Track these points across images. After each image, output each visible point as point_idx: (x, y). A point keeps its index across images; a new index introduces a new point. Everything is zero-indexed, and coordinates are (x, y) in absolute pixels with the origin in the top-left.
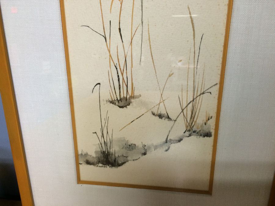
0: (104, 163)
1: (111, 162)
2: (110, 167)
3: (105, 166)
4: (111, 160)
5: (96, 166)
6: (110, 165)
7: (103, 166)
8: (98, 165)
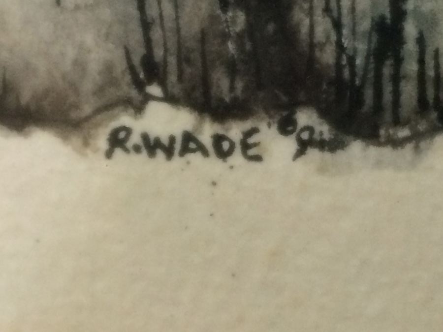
0: (221, 83)
1: (328, 56)
2: (303, 147)
3: (235, 131)
4: (323, 27)
5: (102, 143)
6: (305, 118)
7: (207, 132)
8: (125, 119)
